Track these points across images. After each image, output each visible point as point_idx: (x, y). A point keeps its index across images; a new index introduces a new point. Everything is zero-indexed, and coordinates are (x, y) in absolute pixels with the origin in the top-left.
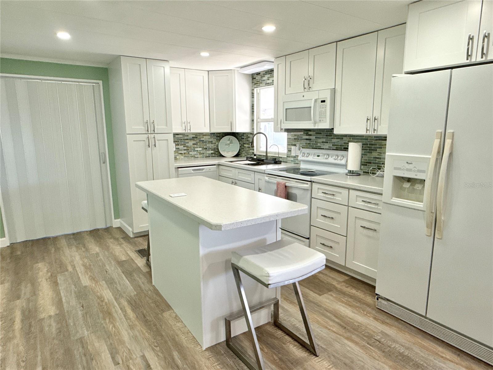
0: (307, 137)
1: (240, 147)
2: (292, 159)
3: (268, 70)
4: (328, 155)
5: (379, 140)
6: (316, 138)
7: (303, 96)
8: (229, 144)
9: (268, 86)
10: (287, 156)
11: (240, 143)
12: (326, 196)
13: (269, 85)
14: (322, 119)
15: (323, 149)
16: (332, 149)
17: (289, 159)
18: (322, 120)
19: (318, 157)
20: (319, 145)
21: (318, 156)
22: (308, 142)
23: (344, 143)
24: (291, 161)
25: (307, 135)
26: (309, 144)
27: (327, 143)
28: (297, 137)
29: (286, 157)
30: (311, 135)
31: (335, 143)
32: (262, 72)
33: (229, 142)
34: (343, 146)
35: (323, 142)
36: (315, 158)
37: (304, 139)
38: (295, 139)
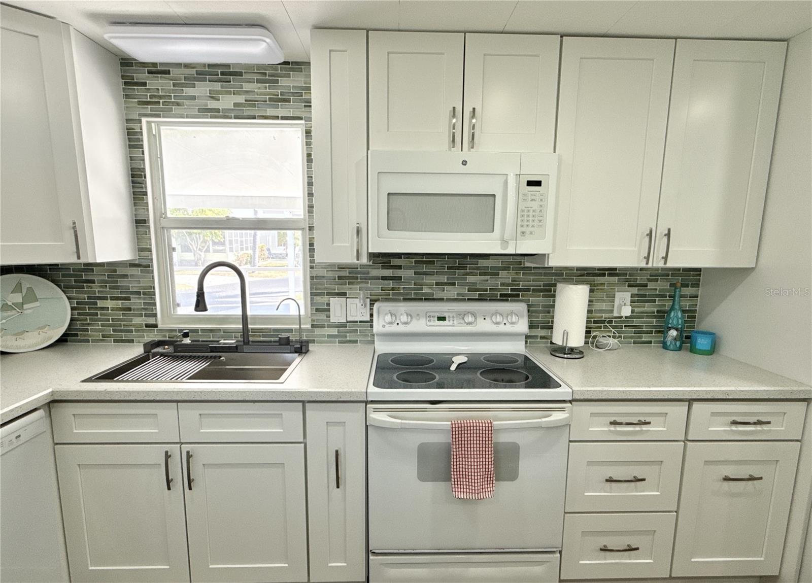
0: (388, 273)
1: (73, 309)
2: (334, 331)
3: (210, 66)
4: (474, 315)
5: (588, 274)
6: (415, 273)
7: (464, 163)
8: (20, 306)
9: (212, 117)
10: (313, 326)
11: (69, 298)
12: (618, 429)
13: (216, 117)
14: (530, 229)
15: (441, 300)
16: (468, 299)
17: (318, 331)
18: (531, 233)
19: (441, 322)
20: (426, 290)
21: (443, 319)
22: (391, 284)
23: (502, 284)
24: (329, 336)
25: (384, 267)
26: (393, 289)
27: (454, 284)
28: (349, 273)
29: (309, 326)
30: (400, 267)
31: (475, 284)
32: (179, 65)
33: (18, 298)
34: (498, 290)
35: (437, 284)
36: (432, 323)
37: (377, 278)
38: (340, 278)
